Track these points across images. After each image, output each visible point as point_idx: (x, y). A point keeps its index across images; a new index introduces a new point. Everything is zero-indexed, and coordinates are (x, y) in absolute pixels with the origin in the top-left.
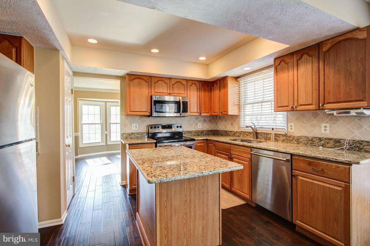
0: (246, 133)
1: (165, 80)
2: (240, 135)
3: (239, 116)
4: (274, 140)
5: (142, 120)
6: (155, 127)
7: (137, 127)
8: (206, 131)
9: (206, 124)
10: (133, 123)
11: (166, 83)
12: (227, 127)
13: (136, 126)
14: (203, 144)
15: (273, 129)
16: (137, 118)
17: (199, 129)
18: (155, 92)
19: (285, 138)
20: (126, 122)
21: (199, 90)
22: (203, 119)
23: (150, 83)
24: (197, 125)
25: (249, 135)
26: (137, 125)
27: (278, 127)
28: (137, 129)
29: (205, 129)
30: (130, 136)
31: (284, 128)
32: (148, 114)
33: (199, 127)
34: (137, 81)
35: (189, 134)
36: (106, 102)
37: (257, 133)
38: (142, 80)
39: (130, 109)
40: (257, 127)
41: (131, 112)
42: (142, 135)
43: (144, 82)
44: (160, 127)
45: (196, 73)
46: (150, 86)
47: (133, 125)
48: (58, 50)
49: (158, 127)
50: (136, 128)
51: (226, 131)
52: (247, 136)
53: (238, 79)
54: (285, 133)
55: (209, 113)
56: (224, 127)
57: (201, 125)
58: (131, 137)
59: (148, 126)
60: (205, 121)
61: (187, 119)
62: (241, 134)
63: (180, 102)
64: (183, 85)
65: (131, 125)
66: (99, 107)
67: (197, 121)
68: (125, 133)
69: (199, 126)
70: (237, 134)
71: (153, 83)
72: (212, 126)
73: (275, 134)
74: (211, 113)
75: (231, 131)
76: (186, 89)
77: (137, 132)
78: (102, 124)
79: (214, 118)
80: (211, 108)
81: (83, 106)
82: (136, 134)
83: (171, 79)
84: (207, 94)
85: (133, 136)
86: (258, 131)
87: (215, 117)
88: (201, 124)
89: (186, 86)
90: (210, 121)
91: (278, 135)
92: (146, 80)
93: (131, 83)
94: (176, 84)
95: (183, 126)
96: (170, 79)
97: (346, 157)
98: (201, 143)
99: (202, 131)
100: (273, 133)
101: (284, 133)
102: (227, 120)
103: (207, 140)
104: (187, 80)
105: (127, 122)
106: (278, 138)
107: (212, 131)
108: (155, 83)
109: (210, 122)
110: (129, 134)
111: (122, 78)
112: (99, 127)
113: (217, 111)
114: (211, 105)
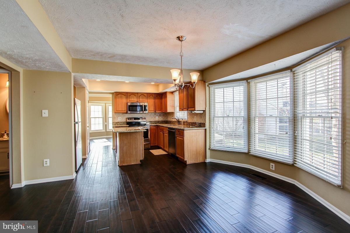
1: (135, 94)
3: (174, 112)
5: (123, 115)
6: (130, 119)
8: (161, 121)
9: (161, 117)
11: (135, 96)
16: (121, 114)
18: (129, 101)
21: (155, 98)
26: (121, 118)
28: (121, 120)
32: (125, 112)
34: (120, 95)
35: (150, 123)
36: (105, 103)
39: (116, 109)
41: (117, 111)
42: (123, 123)
43: (123, 96)
44: (133, 119)
45: (151, 90)
46: (127, 98)
48: (85, 87)
49: (132, 119)
51: (170, 121)
53: (173, 93)
55: (160, 111)
56: (170, 119)
59: (126, 118)
60: (160, 115)
61: (149, 115)
63: (142, 105)
64: (145, 96)
65: (118, 118)
66: (101, 107)
67: (155, 116)
68: (114, 122)
69: (156, 118)
70: (174, 123)
71: (128, 96)
72: (165, 118)
74: (162, 111)
75: (172, 121)
76: (147, 98)
78: (103, 118)
80: (162, 108)
81: (91, 106)
82: (120, 123)
84: (159, 100)
85: (118, 123)
88: (157, 117)
90: (164, 115)
92: (125, 95)
93: (117, 96)
94: (141, 96)
95: (147, 118)
96: (137, 93)
97: (182, 127)
98: (154, 127)
99: (158, 121)
100: (182, 121)
102: (171, 115)
103: (157, 125)
104: (147, 94)
105: (115, 116)
107: (164, 121)
110: (117, 123)
111: (112, 93)
112: (101, 120)
113: (164, 110)
114: (162, 107)
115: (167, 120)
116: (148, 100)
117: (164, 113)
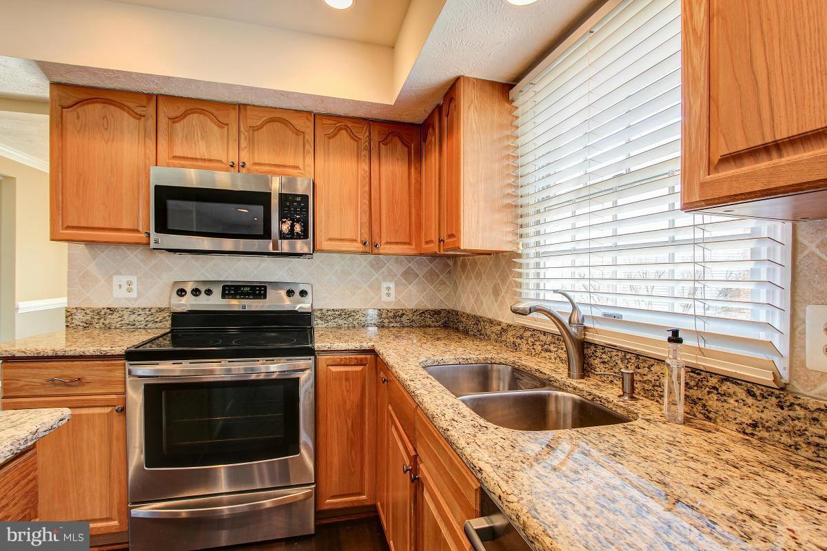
0: (542, 337)
1: (215, 113)
2: (518, 341)
3: (519, 256)
4: (681, 409)
5: (154, 262)
6: (196, 292)
7: (134, 287)
8: (414, 311)
9: (413, 288)
10: (119, 273)
11: (222, 125)
12: (482, 303)
13: (129, 284)
14: (359, 368)
15: (675, 338)
16: (135, 257)
17: (385, 303)
18: (175, 157)
19: (771, 414)
20: (88, 268)
21: (370, 153)
22: (403, 270)
23: (151, 123)
24: (379, 288)
25: (552, 348)
26: (134, 279)
27: (712, 327)
28: (134, 294)
29: (411, 304)
30: (102, 320)
31: (762, 335)
33: (385, 298)
34: (93, 110)
35: (341, 322)
37: (583, 346)
38: (117, 109)
40: (584, 311)
41: (68, 228)
42: (150, 318)
43: (126, 115)
44: (218, 291)
46: (152, 133)
47: (117, 280)
49: (208, 292)
50: (129, 290)
51: (478, 320)
52: (547, 351)
53: (513, 92)
54: (776, 377)
55: (409, 244)
56: (472, 301)
57: (392, 291)
58: (107, 322)
59: (169, 286)
60: (408, 275)
62: (521, 338)
64: (298, 132)
65: (109, 280)
67: (377, 275)
68: (83, 307)
69: (384, 291)
71: (164, 122)
72: (440, 296)
73: (694, 370)
74: (418, 246)
75: (491, 322)
76: (310, 148)
77: (131, 306)
79: (448, 265)
80: (418, 228)
82: (126, 314)
83: (246, 110)
85: (113, 319)
86: (590, 337)
87: (451, 262)
88: (392, 285)
89: (310, 137)
90: (431, 276)
91: (713, 381)
92: (136, 110)
94: (265, 128)
95: (316, 290)
96: (241, 107)
98: (345, 365)
99: (397, 311)
100: (677, 359)
101: (767, 378)
102: (481, 276)
103: (375, 353)
104: (315, 116)
105: (92, 267)
106: (713, 402)
107: (437, 312)
108: (174, 120)
109: (432, 282)
110: (100, 313)
113: (434, 237)
114: (419, 216)
115: (449, 306)
116: (319, 162)
117: (434, 256)
